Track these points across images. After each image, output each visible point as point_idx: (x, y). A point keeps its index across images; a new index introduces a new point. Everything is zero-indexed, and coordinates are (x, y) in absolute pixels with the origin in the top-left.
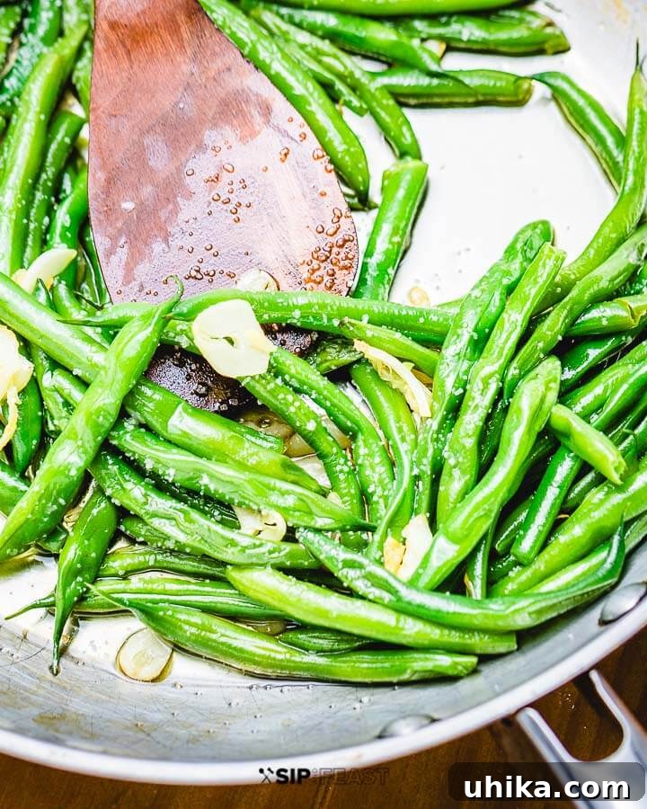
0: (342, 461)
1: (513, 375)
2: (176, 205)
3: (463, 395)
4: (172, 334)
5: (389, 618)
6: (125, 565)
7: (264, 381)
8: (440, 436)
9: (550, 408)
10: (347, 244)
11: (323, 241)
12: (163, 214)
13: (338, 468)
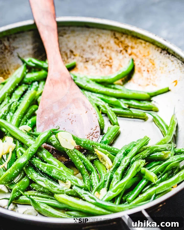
0: (87, 177)
1: (134, 160)
2: (58, 119)
3: (120, 164)
4: (51, 141)
5: (93, 207)
6: (29, 194)
7: (72, 152)
8: (113, 172)
9: (141, 168)
10: (97, 133)
11: (92, 131)
12: (54, 120)
13: (86, 178)
